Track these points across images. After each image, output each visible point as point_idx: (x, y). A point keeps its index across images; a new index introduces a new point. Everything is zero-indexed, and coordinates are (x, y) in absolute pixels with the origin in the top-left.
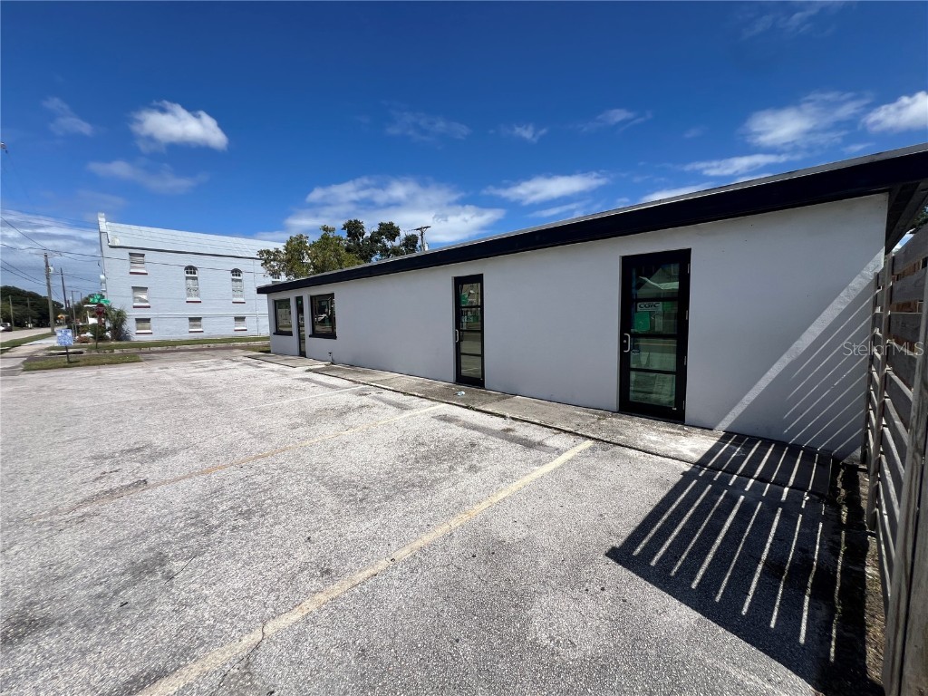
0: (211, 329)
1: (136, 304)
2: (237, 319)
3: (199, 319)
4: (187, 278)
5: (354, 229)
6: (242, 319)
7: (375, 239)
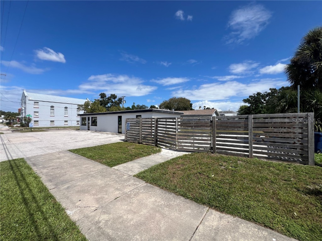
0: (56, 124)
1: (35, 116)
2: (65, 121)
3: (53, 121)
4: (51, 109)
5: (103, 95)
6: (67, 121)
7: (109, 99)
